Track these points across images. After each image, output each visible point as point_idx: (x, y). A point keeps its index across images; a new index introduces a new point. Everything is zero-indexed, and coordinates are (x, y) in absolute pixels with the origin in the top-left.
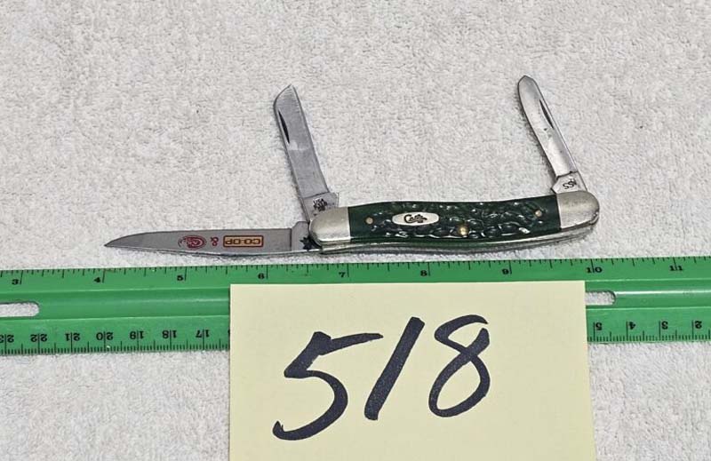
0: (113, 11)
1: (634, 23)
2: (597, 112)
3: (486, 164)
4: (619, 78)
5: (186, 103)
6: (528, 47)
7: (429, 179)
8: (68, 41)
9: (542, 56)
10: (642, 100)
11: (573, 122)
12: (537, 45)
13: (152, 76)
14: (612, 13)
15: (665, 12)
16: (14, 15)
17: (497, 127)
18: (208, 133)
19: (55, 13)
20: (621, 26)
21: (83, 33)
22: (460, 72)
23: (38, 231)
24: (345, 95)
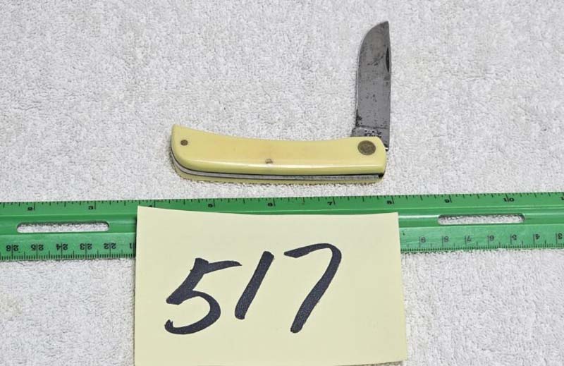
0: (163, 39)
1: (538, 63)
2: (514, 120)
3: (437, 152)
4: (528, 98)
5: (216, 103)
6: (465, 73)
7: (395, 160)
8: (132, 58)
9: (475, 80)
10: (545, 112)
11: (497, 126)
12: (472, 72)
13: (192, 84)
14: (523, 55)
15: (559, 56)
16: (92, 39)
17: (444, 126)
18: (233, 125)
19: (122, 39)
20: (529, 64)
21: (143, 53)
22: (416, 89)
23: (109, 187)
24: (334, 102)
